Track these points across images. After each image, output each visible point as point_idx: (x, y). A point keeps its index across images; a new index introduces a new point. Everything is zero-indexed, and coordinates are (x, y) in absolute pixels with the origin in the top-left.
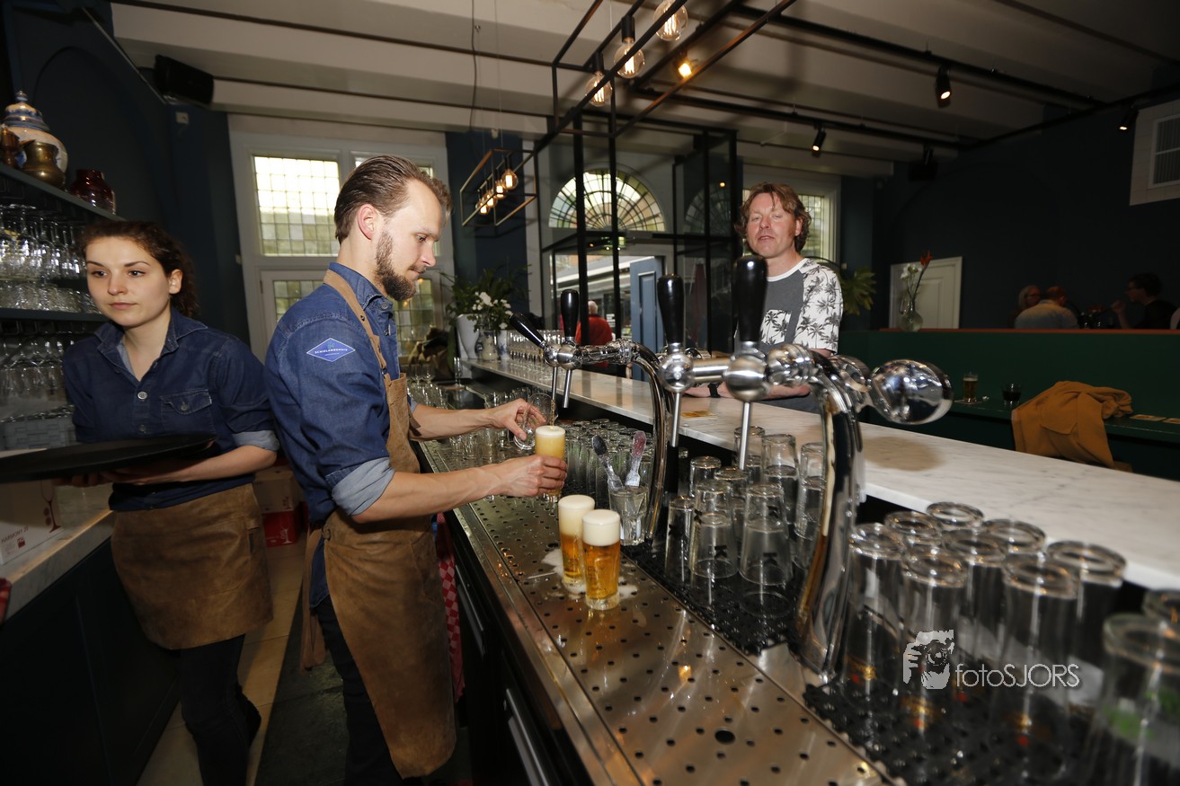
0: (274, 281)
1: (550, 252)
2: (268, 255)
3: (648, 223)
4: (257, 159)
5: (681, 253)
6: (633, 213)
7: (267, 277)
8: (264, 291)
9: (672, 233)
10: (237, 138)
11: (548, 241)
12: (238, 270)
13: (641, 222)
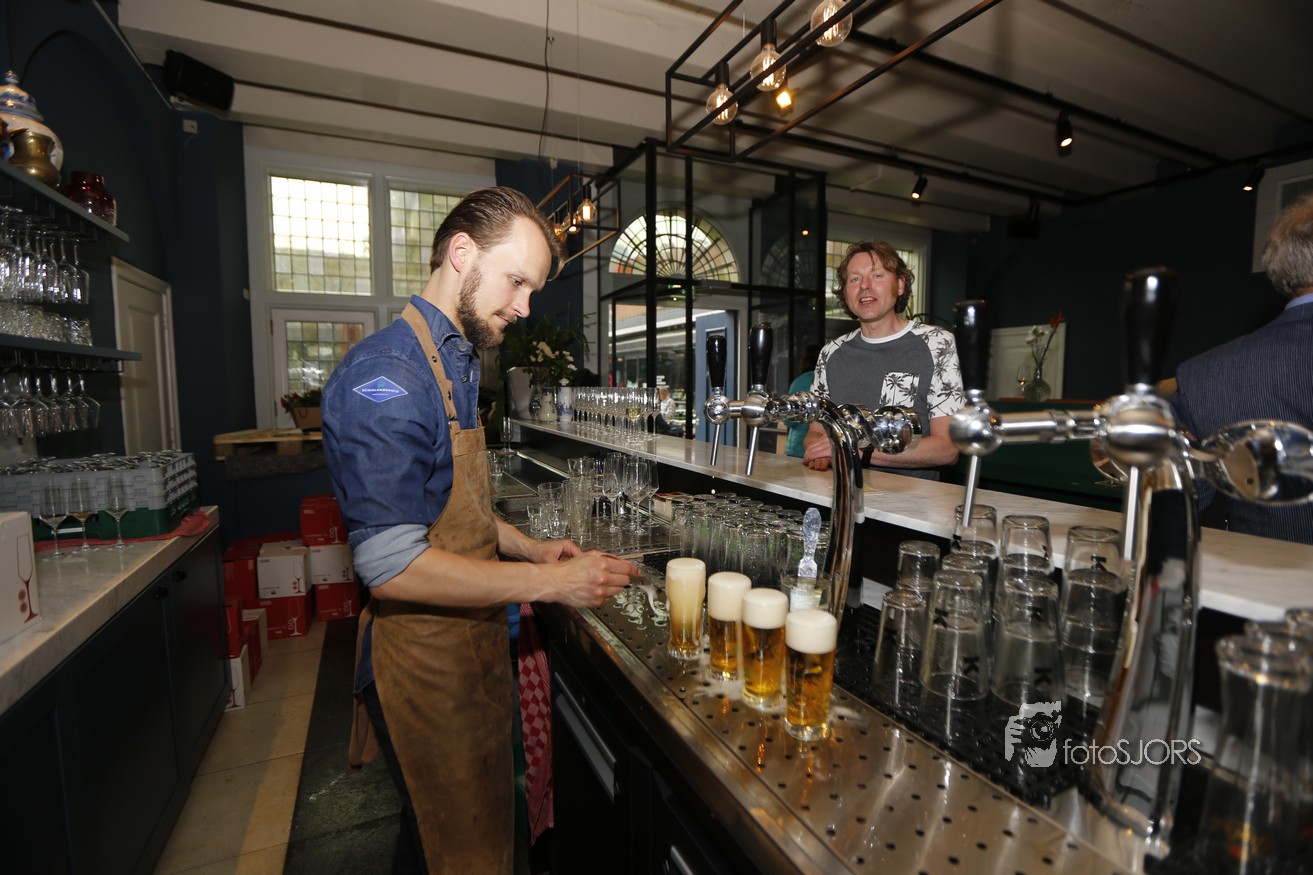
0: (287, 321)
1: (610, 301)
2: (280, 290)
3: (720, 272)
4: (273, 178)
5: (757, 308)
6: (703, 260)
7: (278, 316)
8: (275, 331)
9: (747, 283)
10: (252, 155)
11: (608, 289)
12: (245, 307)
13: (712, 270)
